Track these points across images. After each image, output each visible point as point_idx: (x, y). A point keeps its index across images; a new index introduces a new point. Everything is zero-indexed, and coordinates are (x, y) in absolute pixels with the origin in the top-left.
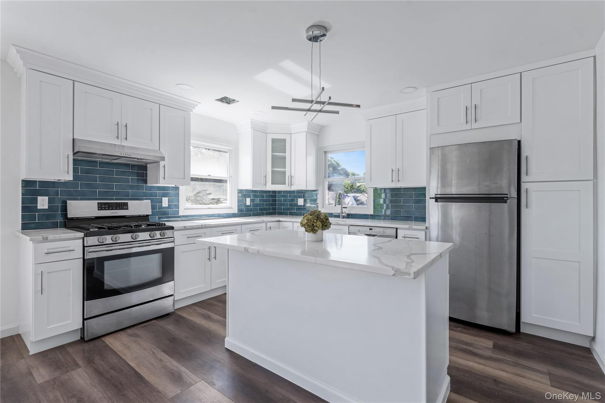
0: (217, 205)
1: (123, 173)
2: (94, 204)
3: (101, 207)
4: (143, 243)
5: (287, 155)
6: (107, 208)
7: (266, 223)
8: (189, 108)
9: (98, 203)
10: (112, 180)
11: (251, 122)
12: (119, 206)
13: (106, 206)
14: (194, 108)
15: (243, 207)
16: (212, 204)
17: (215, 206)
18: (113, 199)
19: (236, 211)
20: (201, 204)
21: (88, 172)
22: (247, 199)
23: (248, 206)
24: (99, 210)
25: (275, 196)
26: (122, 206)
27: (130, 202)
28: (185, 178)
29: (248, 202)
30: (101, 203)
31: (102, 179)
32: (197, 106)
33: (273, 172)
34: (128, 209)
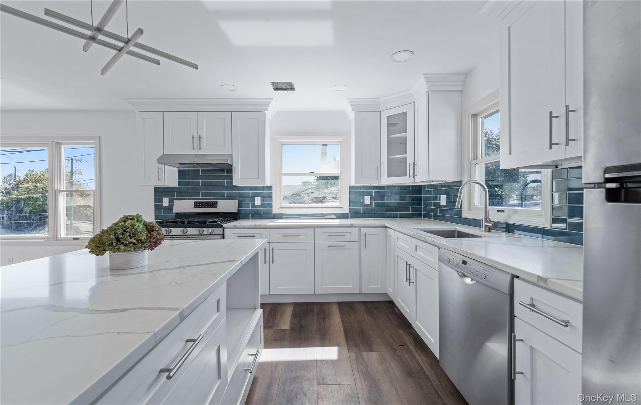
0: (322, 204)
1: (219, 177)
2: (191, 202)
3: (196, 205)
4: (191, 237)
5: (409, 135)
6: (200, 206)
7: (360, 227)
8: (263, 107)
9: (195, 202)
10: (211, 183)
11: (349, 103)
12: (211, 204)
13: (201, 204)
14: (268, 106)
15: (359, 208)
16: (315, 203)
17: (320, 205)
18: (211, 199)
19: (347, 211)
20: (300, 203)
21: (193, 178)
22: (365, 197)
23: (368, 205)
24: (194, 207)
25: (419, 193)
26: (212, 204)
27: (220, 202)
28: (259, 178)
29: (367, 200)
30: (197, 202)
31: (204, 184)
32: (270, 103)
33: (390, 161)
34: (217, 207)
